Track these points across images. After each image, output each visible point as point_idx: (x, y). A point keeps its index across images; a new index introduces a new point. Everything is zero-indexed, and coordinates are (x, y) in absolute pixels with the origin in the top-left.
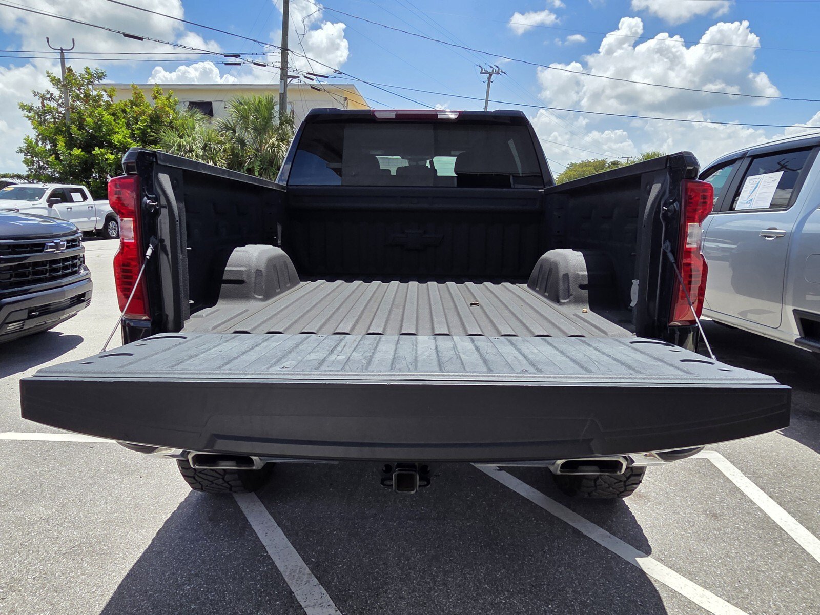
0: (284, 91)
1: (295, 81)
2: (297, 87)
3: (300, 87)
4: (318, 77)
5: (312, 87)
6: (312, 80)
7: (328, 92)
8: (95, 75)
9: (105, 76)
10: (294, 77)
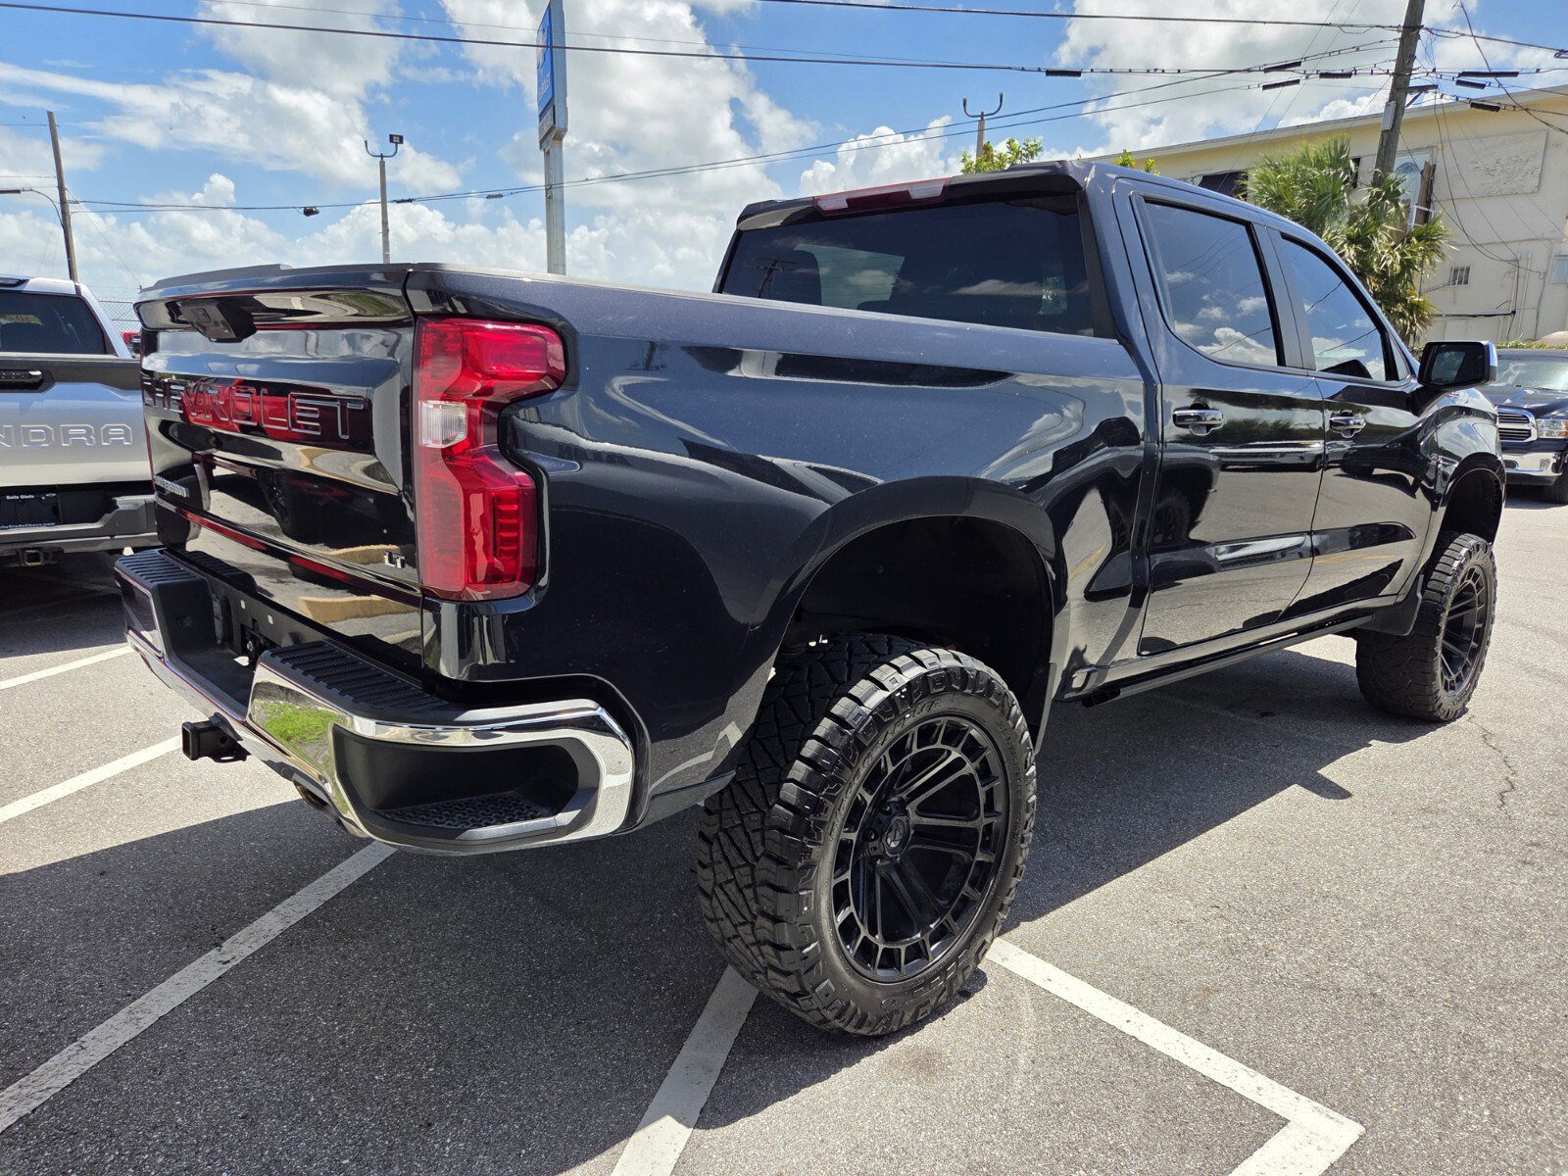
0: (1393, 126)
1: (1428, 99)
2: (1432, 112)
3: (1439, 111)
4: (1500, 79)
5: (1473, 105)
6: (1482, 86)
7: (1527, 110)
8: (1024, 152)
9: (1040, 149)
10: (1424, 89)
